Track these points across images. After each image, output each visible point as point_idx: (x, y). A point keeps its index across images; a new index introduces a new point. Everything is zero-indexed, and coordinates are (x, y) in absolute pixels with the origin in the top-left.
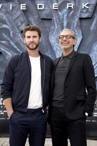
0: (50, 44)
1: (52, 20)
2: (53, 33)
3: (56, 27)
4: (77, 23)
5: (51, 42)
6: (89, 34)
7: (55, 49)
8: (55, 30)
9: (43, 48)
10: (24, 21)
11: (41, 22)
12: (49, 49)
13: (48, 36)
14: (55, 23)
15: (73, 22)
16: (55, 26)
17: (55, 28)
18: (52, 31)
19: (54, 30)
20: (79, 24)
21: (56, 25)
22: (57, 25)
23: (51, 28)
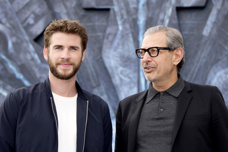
0: (105, 68)
1: (111, 12)
2: (112, 42)
3: (120, 28)
4: (171, 18)
5: (107, 65)
6: (198, 46)
7: (116, 80)
8: (119, 36)
9: (88, 80)
10: (43, 15)
11: (84, 16)
12: (102, 82)
13: (100, 50)
14: (118, 18)
15: (161, 17)
16: (117, 25)
17: (118, 29)
18: (111, 38)
19: (115, 35)
20: (175, 22)
21: (120, 23)
22: (123, 23)
23: (109, 30)
